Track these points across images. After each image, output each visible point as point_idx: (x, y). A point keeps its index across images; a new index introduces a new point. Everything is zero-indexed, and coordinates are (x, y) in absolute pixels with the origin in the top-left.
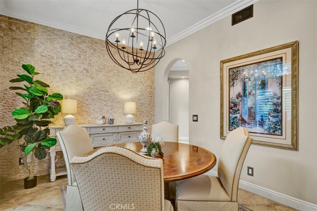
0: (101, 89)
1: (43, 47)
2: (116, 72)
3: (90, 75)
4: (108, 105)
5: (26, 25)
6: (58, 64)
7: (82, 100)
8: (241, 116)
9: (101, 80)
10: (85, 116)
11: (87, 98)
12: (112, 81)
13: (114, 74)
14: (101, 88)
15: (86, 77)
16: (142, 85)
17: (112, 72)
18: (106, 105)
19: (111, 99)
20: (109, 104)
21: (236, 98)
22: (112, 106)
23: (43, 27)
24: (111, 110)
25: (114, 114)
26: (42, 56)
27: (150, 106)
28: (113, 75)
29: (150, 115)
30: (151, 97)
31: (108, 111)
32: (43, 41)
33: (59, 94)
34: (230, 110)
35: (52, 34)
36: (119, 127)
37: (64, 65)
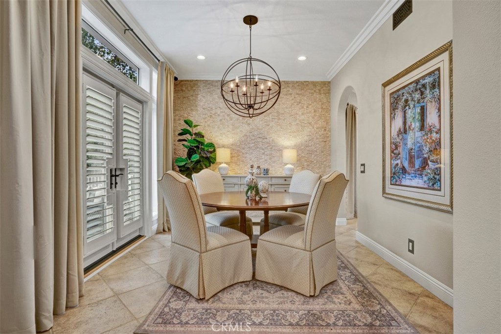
0: (258, 136)
1: (204, 100)
2: (276, 114)
3: (247, 122)
4: (266, 153)
5: (192, 83)
6: (217, 114)
7: (238, 149)
8: (401, 163)
9: (258, 125)
10: (241, 166)
11: (243, 146)
12: (271, 125)
13: (273, 117)
14: (258, 134)
15: (241, 124)
16: (311, 127)
17: (270, 116)
18: (263, 154)
19: (270, 147)
20: (268, 152)
21: (397, 137)
22: (271, 154)
23: (204, 82)
24: (270, 159)
25: (273, 164)
26: (204, 109)
27: (324, 155)
28: (272, 119)
29: (323, 166)
30: (325, 142)
31: (266, 160)
32: (204, 95)
33: (212, 143)
34: (392, 154)
35: (211, 86)
36: (273, 179)
37: (221, 114)
